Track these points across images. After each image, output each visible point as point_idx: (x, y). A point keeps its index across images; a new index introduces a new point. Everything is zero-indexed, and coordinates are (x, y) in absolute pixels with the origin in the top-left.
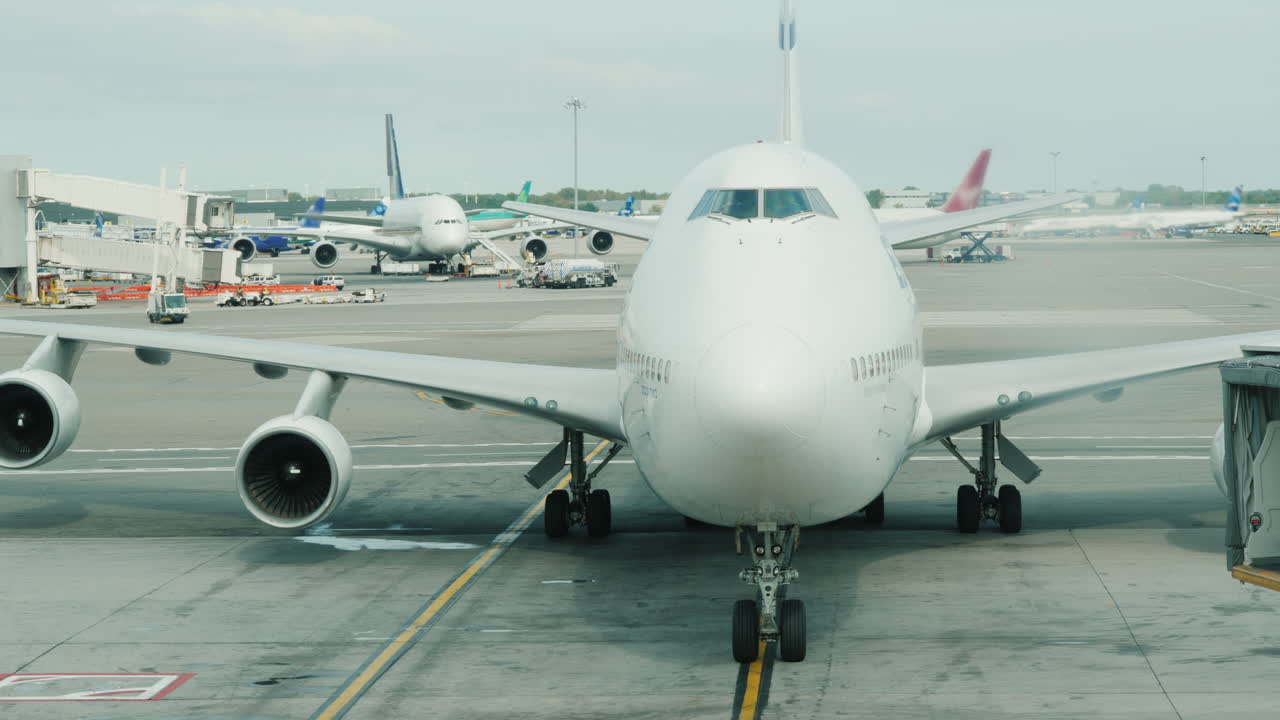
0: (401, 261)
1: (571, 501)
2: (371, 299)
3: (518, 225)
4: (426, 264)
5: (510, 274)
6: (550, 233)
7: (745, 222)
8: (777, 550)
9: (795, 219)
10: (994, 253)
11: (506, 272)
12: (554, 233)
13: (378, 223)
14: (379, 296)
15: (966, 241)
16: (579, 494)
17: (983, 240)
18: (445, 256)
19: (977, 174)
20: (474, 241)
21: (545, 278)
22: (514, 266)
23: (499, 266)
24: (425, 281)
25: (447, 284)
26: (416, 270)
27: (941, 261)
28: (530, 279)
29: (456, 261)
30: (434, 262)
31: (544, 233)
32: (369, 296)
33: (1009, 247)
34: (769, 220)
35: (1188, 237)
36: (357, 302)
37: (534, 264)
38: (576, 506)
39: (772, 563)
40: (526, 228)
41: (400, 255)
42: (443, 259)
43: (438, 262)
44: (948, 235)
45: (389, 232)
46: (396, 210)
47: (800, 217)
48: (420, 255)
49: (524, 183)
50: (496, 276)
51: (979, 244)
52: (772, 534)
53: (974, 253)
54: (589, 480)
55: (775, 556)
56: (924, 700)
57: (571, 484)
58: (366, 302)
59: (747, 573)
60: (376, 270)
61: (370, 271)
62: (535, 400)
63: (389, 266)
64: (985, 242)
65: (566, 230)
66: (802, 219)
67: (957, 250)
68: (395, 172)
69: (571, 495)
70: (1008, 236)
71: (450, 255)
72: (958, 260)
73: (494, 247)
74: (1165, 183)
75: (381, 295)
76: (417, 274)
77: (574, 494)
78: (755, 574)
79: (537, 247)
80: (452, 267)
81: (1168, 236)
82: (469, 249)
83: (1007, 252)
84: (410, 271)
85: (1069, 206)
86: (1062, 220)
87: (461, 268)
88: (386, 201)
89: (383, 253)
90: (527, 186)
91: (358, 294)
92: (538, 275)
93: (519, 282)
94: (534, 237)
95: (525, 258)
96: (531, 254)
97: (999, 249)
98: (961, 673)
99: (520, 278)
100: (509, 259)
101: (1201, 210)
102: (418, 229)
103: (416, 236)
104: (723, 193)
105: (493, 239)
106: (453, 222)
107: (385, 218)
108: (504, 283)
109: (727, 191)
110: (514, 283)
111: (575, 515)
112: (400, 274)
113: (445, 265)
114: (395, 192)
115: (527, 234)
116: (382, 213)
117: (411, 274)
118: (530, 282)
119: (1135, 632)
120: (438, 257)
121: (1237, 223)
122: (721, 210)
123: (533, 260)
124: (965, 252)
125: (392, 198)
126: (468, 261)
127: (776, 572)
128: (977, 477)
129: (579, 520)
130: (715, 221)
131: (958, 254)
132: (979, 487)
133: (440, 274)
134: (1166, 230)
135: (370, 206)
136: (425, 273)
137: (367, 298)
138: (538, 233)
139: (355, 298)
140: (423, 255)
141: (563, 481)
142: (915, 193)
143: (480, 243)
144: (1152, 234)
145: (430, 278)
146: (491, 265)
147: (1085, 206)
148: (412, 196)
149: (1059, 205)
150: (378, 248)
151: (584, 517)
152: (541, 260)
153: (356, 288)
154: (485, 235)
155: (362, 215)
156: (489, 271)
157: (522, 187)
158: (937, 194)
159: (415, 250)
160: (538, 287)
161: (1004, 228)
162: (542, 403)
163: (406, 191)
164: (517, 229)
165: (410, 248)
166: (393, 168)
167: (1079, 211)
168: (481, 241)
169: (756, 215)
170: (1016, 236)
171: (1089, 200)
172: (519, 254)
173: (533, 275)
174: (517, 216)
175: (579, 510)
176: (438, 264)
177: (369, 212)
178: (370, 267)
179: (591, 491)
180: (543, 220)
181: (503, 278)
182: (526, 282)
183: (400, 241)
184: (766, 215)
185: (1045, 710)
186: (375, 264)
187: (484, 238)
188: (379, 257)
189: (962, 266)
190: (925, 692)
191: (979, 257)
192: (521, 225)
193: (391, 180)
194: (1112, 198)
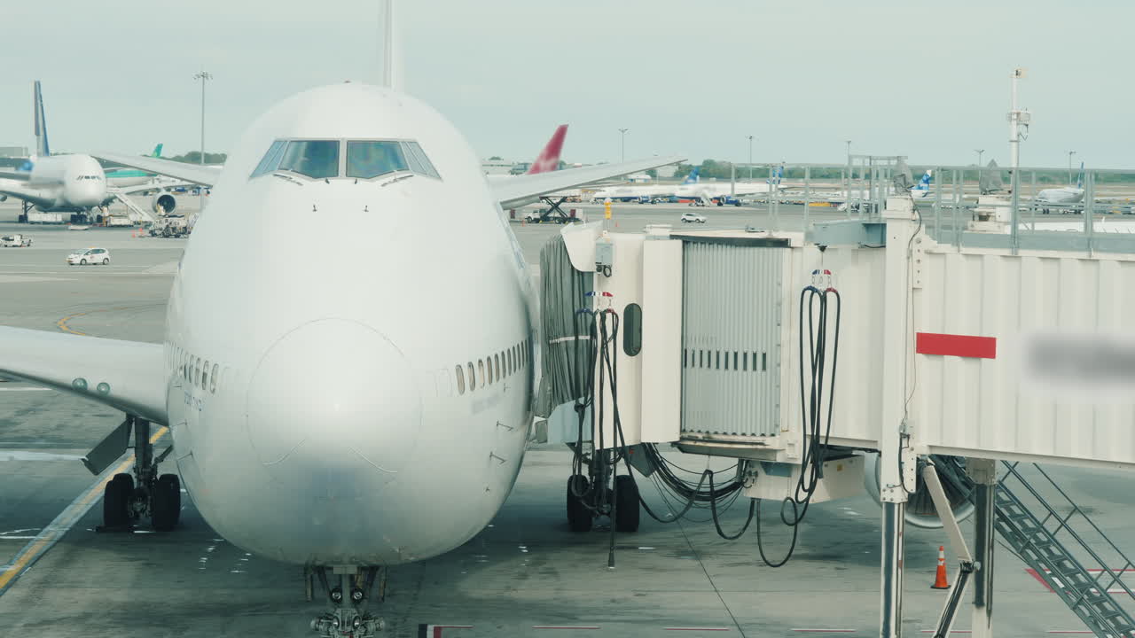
0: (45, 212)
1: (135, 486)
2: (19, 244)
3: (150, 183)
4: (68, 215)
5: (143, 225)
6: (179, 191)
7: (321, 182)
8: (358, 595)
9: (386, 180)
10: (569, 215)
11: (139, 224)
12: (182, 190)
13: (26, 178)
14: (26, 241)
15: (544, 205)
16: (144, 480)
17: (559, 203)
18: (85, 208)
19: (555, 147)
20: (112, 195)
21: (174, 229)
22: (146, 218)
23: (133, 218)
24: (67, 229)
25: (86, 232)
26: (60, 220)
27: (522, 222)
28: (161, 229)
29: (95, 212)
30: (75, 213)
31: (173, 190)
32: (17, 241)
33: (581, 210)
34: (352, 180)
35: (737, 205)
36: (6, 246)
37: (164, 216)
38: (141, 495)
39: (352, 612)
40: (157, 185)
41: (45, 206)
42: (83, 210)
43: (79, 212)
44: (529, 199)
45: (35, 186)
46: (42, 166)
47: (392, 178)
48: (63, 207)
49: (156, 145)
50: (130, 226)
51: (556, 206)
52: (352, 577)
53: (551, 215)
54: (155, 466)
55: (356, 603)
56: (507, 594)
57: (135, 469)
58: (14, 246)
59: (319, 623)
60: (23, 219)
61: (17, 220)
62: (85, 382)
63: (35, 216)
64: (560, 206)
65: (192, 188)
66: (395, 180)
67: (535, 212)
68: (42, 133)
69: (135, 480)
70: (581, 201)
71: (90, 207)
72: (537, 221)
73: (129, 201)
74: (717, 159)
75: (28, 240)
76: (60, 223)
77: (139, 480)
78: (330, 624)
79: (167, 202)
80: (91, 218)
81: (720, 204)
82: (107, 202)
83: (579, 214)
84: (54, 220)
85: (632, 177)
86: (628, 188)
87: (100, 218)
88: (33, 158)
89: (29, 204)
90: (159, 148)
91: (7, 239)
92: (168, 226)
93: (151, 232)
94: (164, 193)
95: (156, 211)
96: (162, 208)
97: (573, 212)
98: (540, 573)
99: (151, 228)
100: (141, 211)
101: (749, 182)
102: (61, 183)
103: (59, 191)
104: (294, 144)
105: (128, 194)
106: (93, 177)
107: (33, 174)
108: (138, 233)
109: (300, 142)
110: (146, 232)
111: (138, 506)
112: (45, 223)
113: (85, 216)
114: (41, 149)
115: (158, 190)
116: (30, 169)
117: (54, 223)
118: (160, 232)
119: (691, 539)
120: (78, 208)
121: (780, 194)
122: (290, 166)
123: (163, 213)
124: (543, 214)
125: (39, 154)
126: (106, 212)
127: (356, 623)
128: (589, 468)
129: (143, 511)
130: (284, 181)
131: (537, 216)
132: (591, 478)
133: (81, 224)
134: (718, 199)
135: (18, 163)
136: (66, 222)
137: (15, 243)
138: (168, 189)
139: (4, 242)
140: (66, 207)
141: (125, 465)
142: (500, 162)
143: (115, 197)
144: (706, 202)
145: (72, 227)
146: (126, 217)
147: (648, 177)
148: (56, 154)
149: (625, 175)
150: (26, 199)
151: (149, 509)
152: (170, 214)
153: (6, 234)
154: (121, 190)
155: (11, 170)
156: (124, 222)
157: (154, 149)
158: (519, 164)
159: (58, 202)
160: (167, 237)
161: (577, 194)
162: (92, 385)
163: (51, 150)
164: (150, 185)
165: (54, 200)
166: (40, 129)
167: (642, 181)
168: (118, 196)
169: (336, 174)
170: (588, 201)
171: (652, 172)
172: (152, 209)
173: (163, 226)
174: (150, 175)
175: (144, 499)
176: (79, 214)
177: (17, 169)
178: (18, 216)
179: (158, 477)
180: (172, 179)
181: (137, 228)
182: (156, 232)
183: (45, 194)
184: (348, 175)
185: (612, 605)
186: (23, 214)
187: (120, 193)
188: (26, 207)
189: (540, 226)
190: (508, 588)
191: (555, 218)
192: (153, 183)
193: (38, 140)
194: (672, 170)
